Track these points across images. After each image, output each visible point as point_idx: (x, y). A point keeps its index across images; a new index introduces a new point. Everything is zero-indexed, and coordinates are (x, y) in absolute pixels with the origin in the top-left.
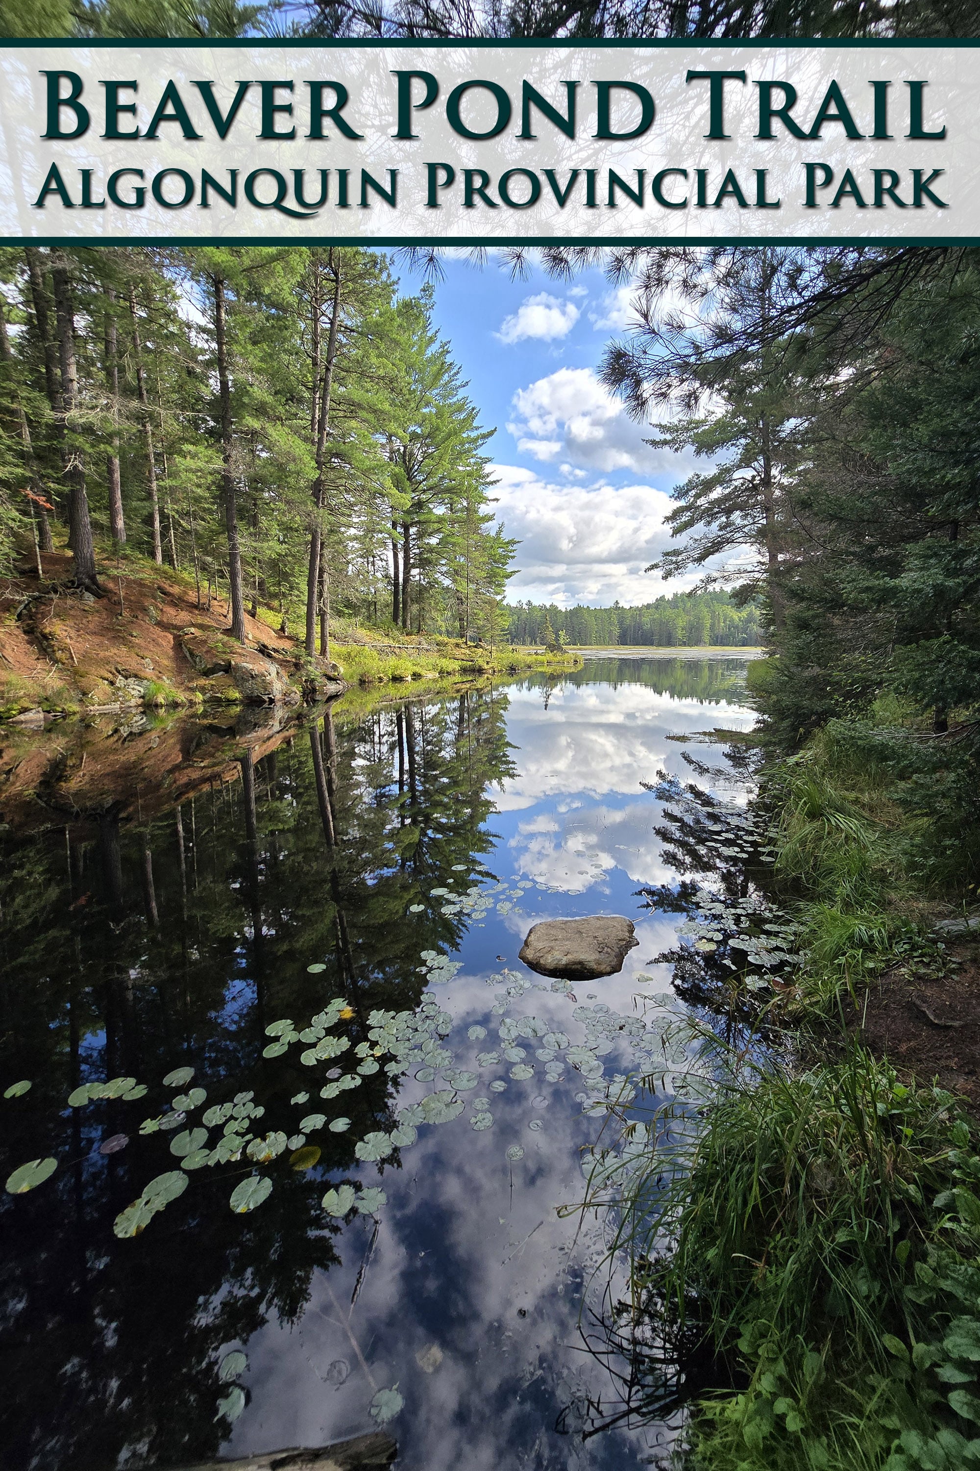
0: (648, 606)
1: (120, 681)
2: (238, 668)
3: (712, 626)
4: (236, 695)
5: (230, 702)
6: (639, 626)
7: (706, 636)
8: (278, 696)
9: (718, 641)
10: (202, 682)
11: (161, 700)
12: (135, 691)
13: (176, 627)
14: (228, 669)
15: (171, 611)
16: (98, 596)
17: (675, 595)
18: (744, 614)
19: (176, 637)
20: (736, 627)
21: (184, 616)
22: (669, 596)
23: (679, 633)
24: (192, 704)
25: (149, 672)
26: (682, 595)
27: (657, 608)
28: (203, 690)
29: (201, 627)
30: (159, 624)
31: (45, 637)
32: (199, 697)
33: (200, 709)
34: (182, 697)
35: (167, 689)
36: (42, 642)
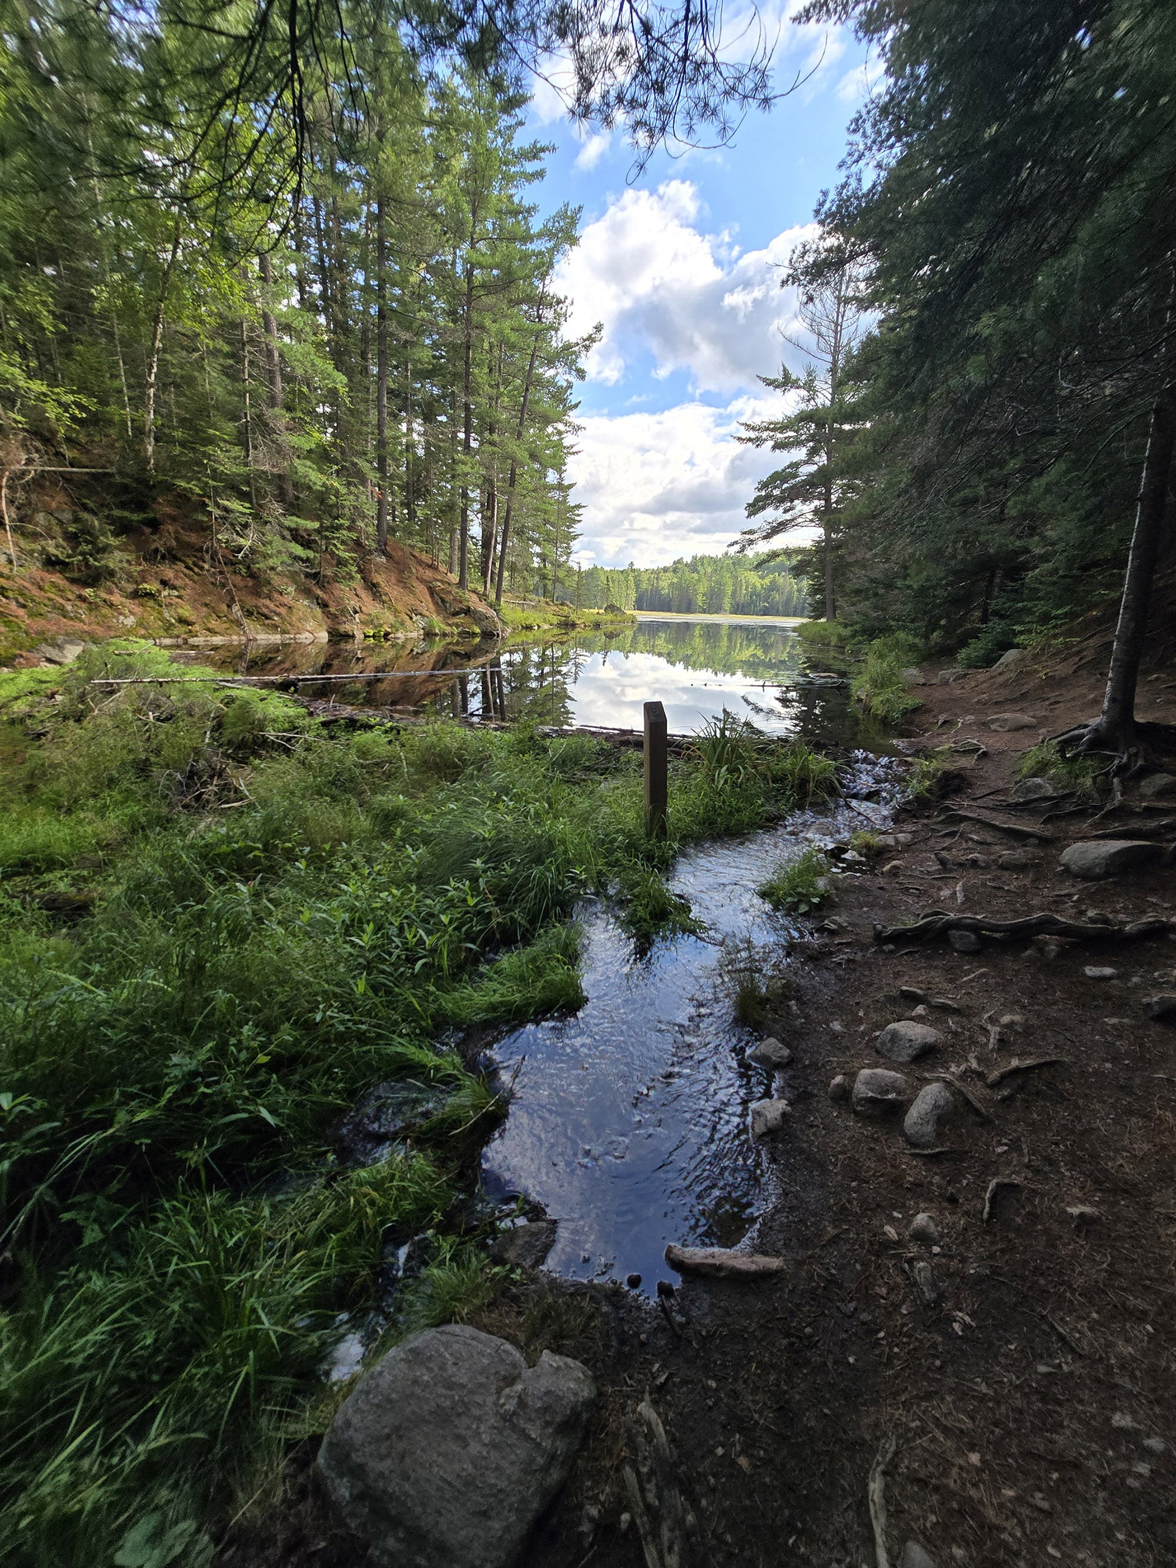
0: (665, 570)
3: (734, 593)
6: (656, 591)
7: (727, 604)
9: (739, 609)
17: (695, 558)
18: (767, 581)
20: (758, 595)
22: (688, 559)
23: (700, 600)
26: (702, 558)
27: (675, 571)
35: (438, 624)
36: (373, 588)
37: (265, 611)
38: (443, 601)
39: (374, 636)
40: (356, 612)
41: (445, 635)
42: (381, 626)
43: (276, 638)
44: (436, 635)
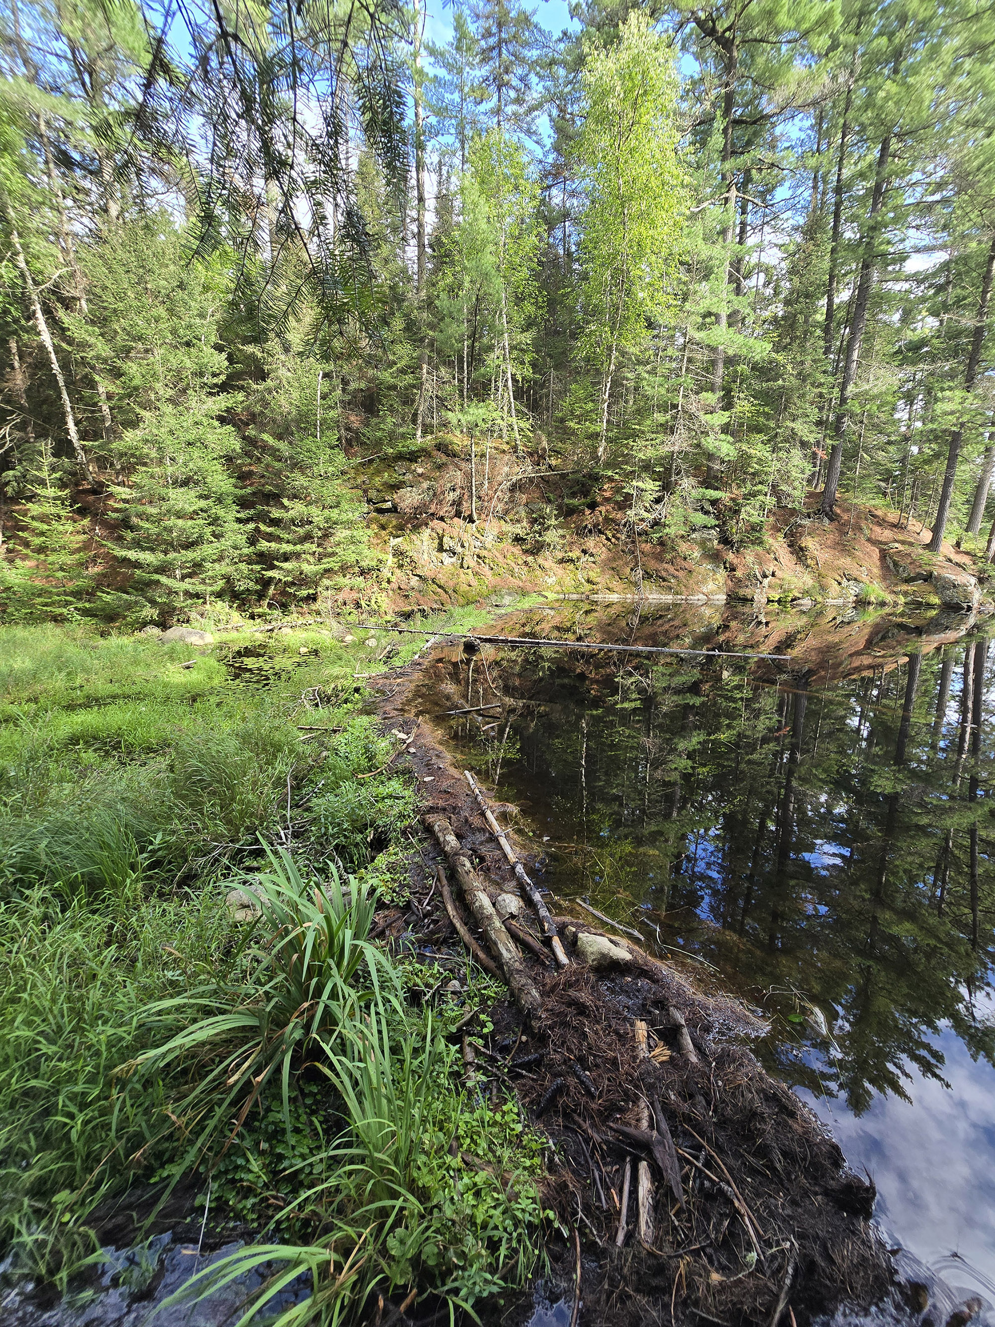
1: (845, 582)
2: (939, 578)
4: (935, 600)
5: (930, 606)
8: (975, 605)
10: (905, 587)
11: (873, 599)
12: (853, 590)
13: (881, 543)
14: (928, 578)
15: (877, 529)
16: (831, 520)
19: (882, 551)
21: (887, 534)
24: (896, 604)
25: (864, 578)
28: (905, 594)
29: (903, 543)
30: (869, 540)
31: (801, 549)
32: (902, 600)
33: (900, 609)
34: (889, 598)
35: (876, 590)
36: (799, 553)
37: (664, 574)
38: (896, 564)
39: (779, 601)
40: (765, 576)
41: (883, 604)
42: (790, 591)
43: (668, 598)
44: (869, 603)
